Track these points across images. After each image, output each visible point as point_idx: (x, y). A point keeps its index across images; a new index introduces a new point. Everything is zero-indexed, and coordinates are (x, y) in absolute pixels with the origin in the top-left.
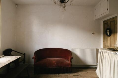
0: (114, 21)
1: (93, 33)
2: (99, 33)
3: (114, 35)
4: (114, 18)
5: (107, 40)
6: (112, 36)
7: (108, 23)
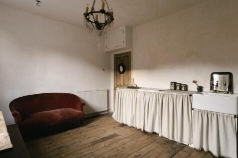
0: (128, 56)
1: (103, 70)
2: (109, 69)
3: (128, 72)
4: (128, 53)
5: (120, 78)
6: (125, 74)
7: (120, 58)
